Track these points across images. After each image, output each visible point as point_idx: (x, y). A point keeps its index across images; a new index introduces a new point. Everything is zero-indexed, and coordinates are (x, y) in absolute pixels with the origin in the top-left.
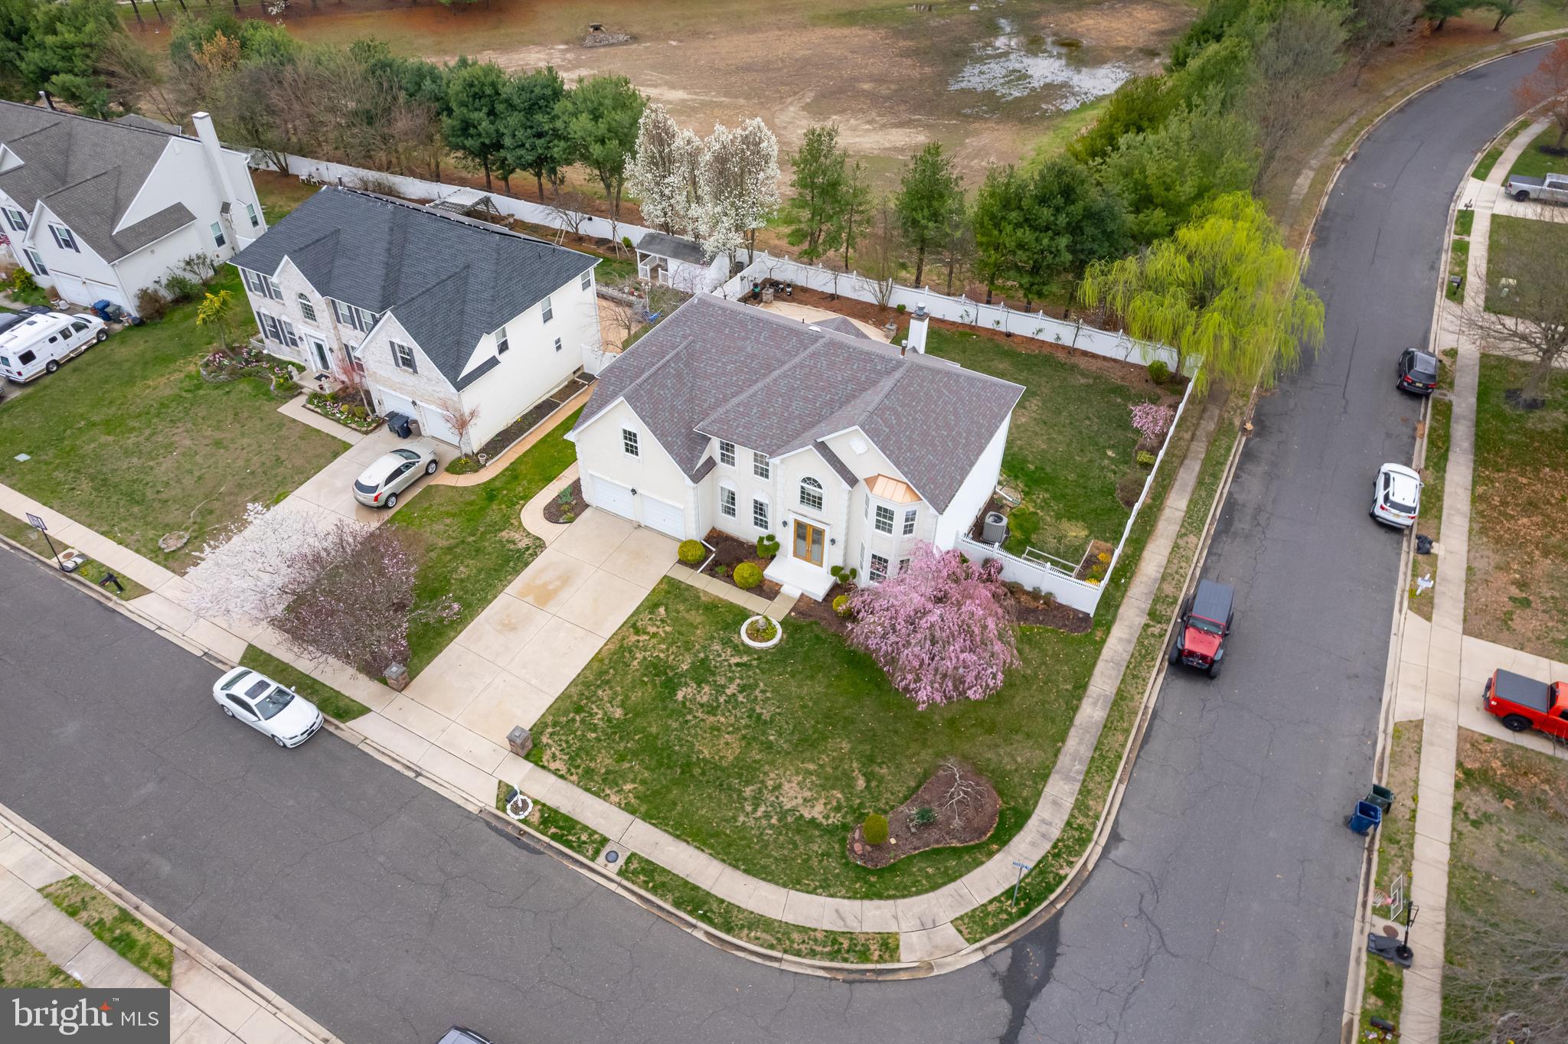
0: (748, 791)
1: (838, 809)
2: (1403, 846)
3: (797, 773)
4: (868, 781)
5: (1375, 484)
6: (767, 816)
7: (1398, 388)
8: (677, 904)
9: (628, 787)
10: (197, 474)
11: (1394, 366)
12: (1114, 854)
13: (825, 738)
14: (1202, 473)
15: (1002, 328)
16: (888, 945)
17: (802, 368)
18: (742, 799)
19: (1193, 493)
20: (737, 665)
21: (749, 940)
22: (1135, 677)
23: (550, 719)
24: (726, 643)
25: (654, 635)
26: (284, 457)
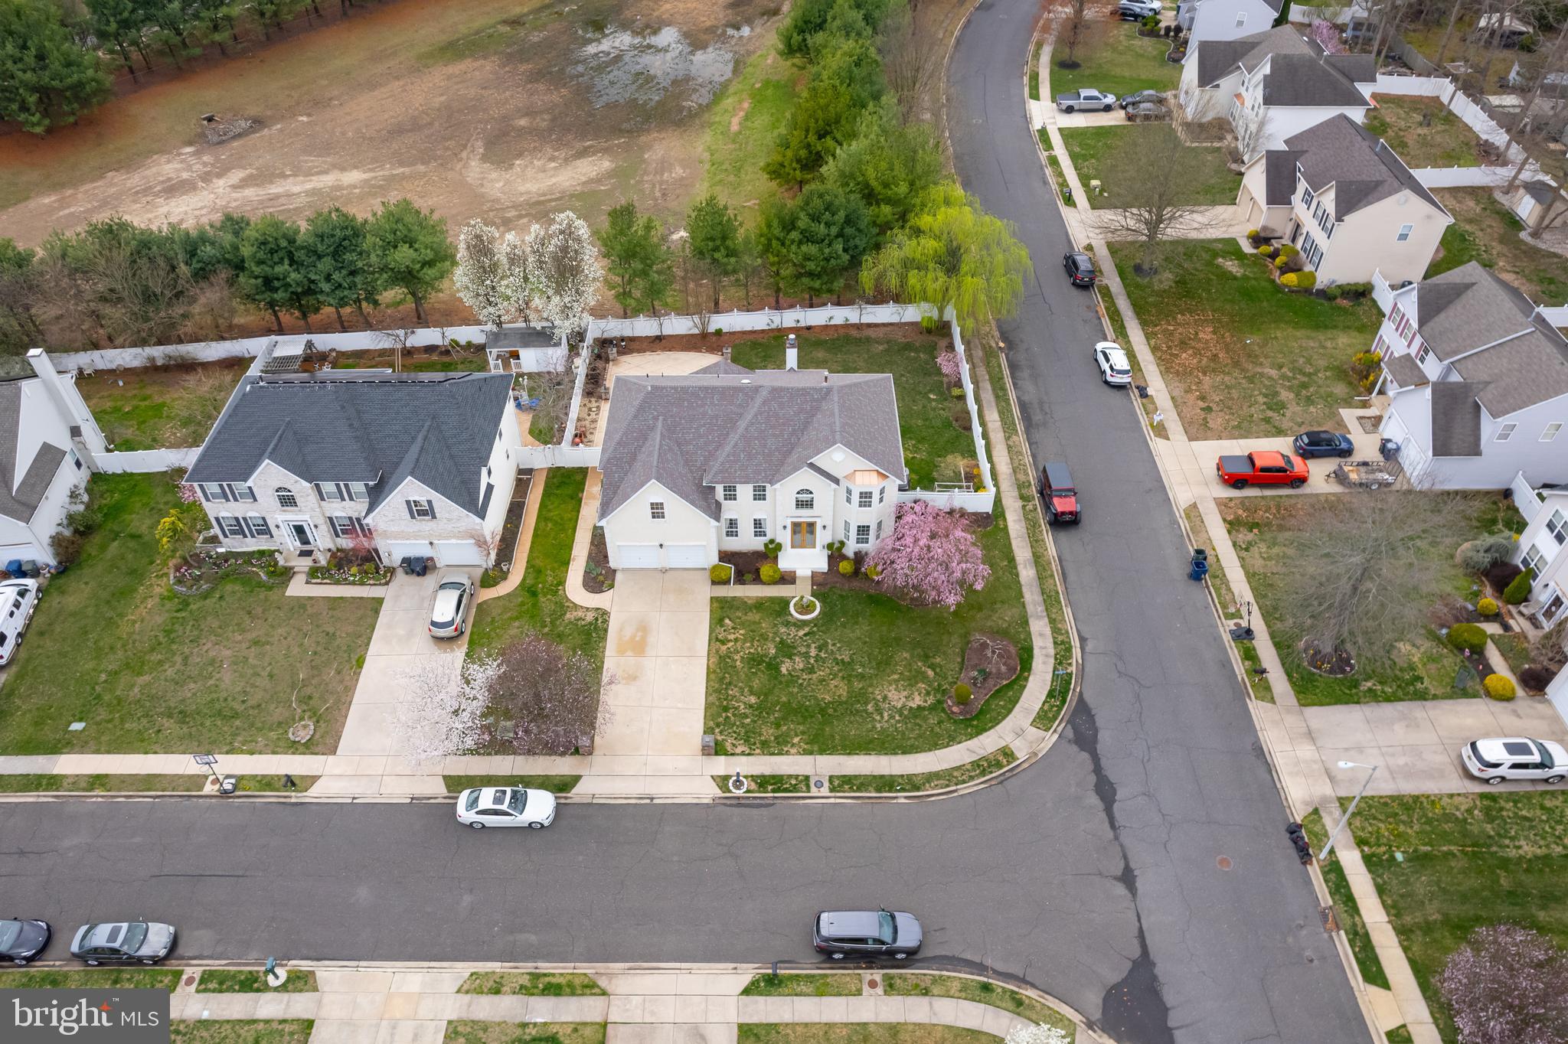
0: (870, 707)
1: (928, 693)
2: (1221, 577)
3: (891, 685)
4: (934, 670)
5: (1096, 360)
6: (891, 717)
7: (1074, 284)
8: (878, 790)
9: (796, 740)
10: (265, 674)
11: (1062, 270)
12: (1089, 648)
13: (891, 657)
14: (994, 390)
15: (802, 324)
16: (1008, 753)
17: (761, 414)
18: (869, 715)
19: (997, 405)
20: (805, 635)
21: (933, 789)
22: (1037, 541)
23: (711, 724)
24: (787, 624)
25: (736, 640)
26: (331, 630)
